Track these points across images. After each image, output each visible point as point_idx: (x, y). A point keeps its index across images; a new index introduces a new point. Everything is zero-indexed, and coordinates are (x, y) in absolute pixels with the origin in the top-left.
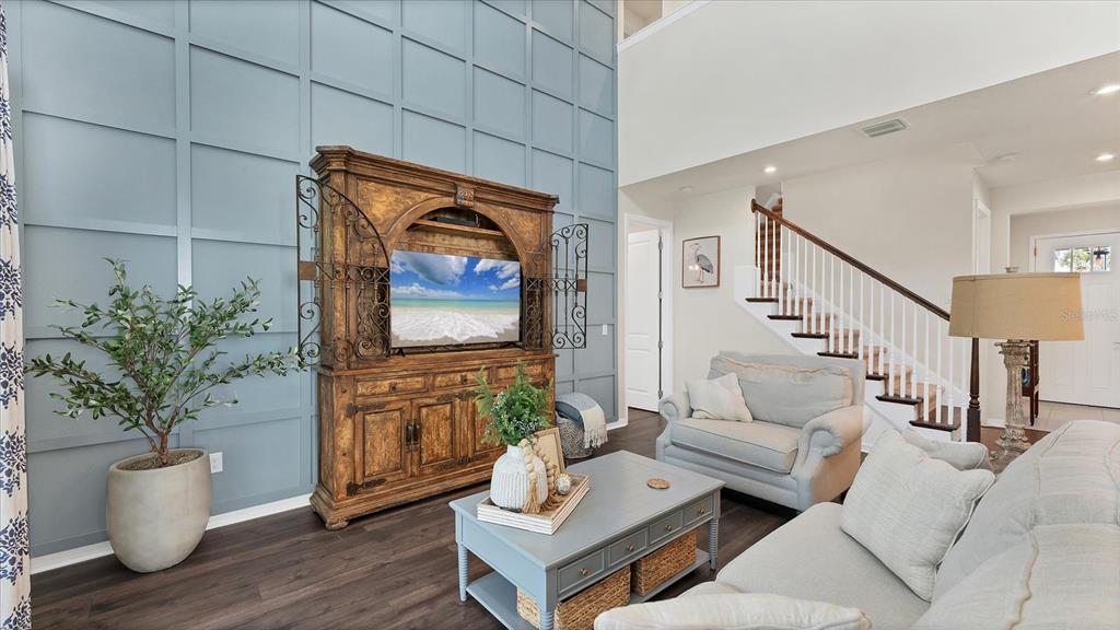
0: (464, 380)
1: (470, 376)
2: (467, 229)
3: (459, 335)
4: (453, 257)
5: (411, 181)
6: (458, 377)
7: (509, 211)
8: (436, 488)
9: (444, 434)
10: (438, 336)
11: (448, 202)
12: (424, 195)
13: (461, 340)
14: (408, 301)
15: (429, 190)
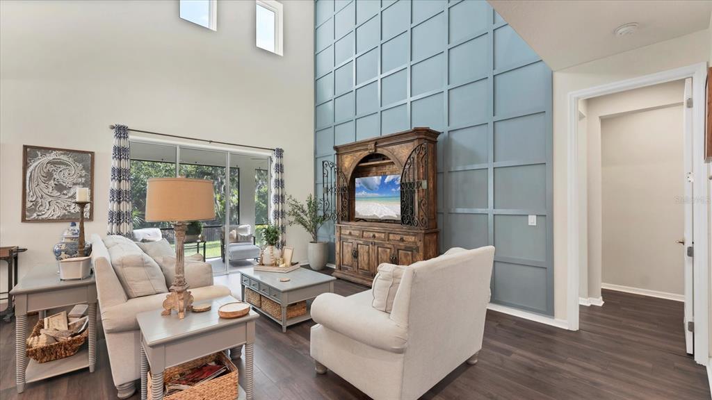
0: (374, 236)
1: (377, 235)
2: (378, 162)
3: (381, 214)
4: (375, 177)
5: (355, 149)
6: (371, 234)
7: (394, 147)
8: (360, 281)
9: (366, 258)
10: (372, 215)
11: (366, 153)
12: (359, 153)
13: (381, 217)
14: (361, 198)
15: (360, 150)
